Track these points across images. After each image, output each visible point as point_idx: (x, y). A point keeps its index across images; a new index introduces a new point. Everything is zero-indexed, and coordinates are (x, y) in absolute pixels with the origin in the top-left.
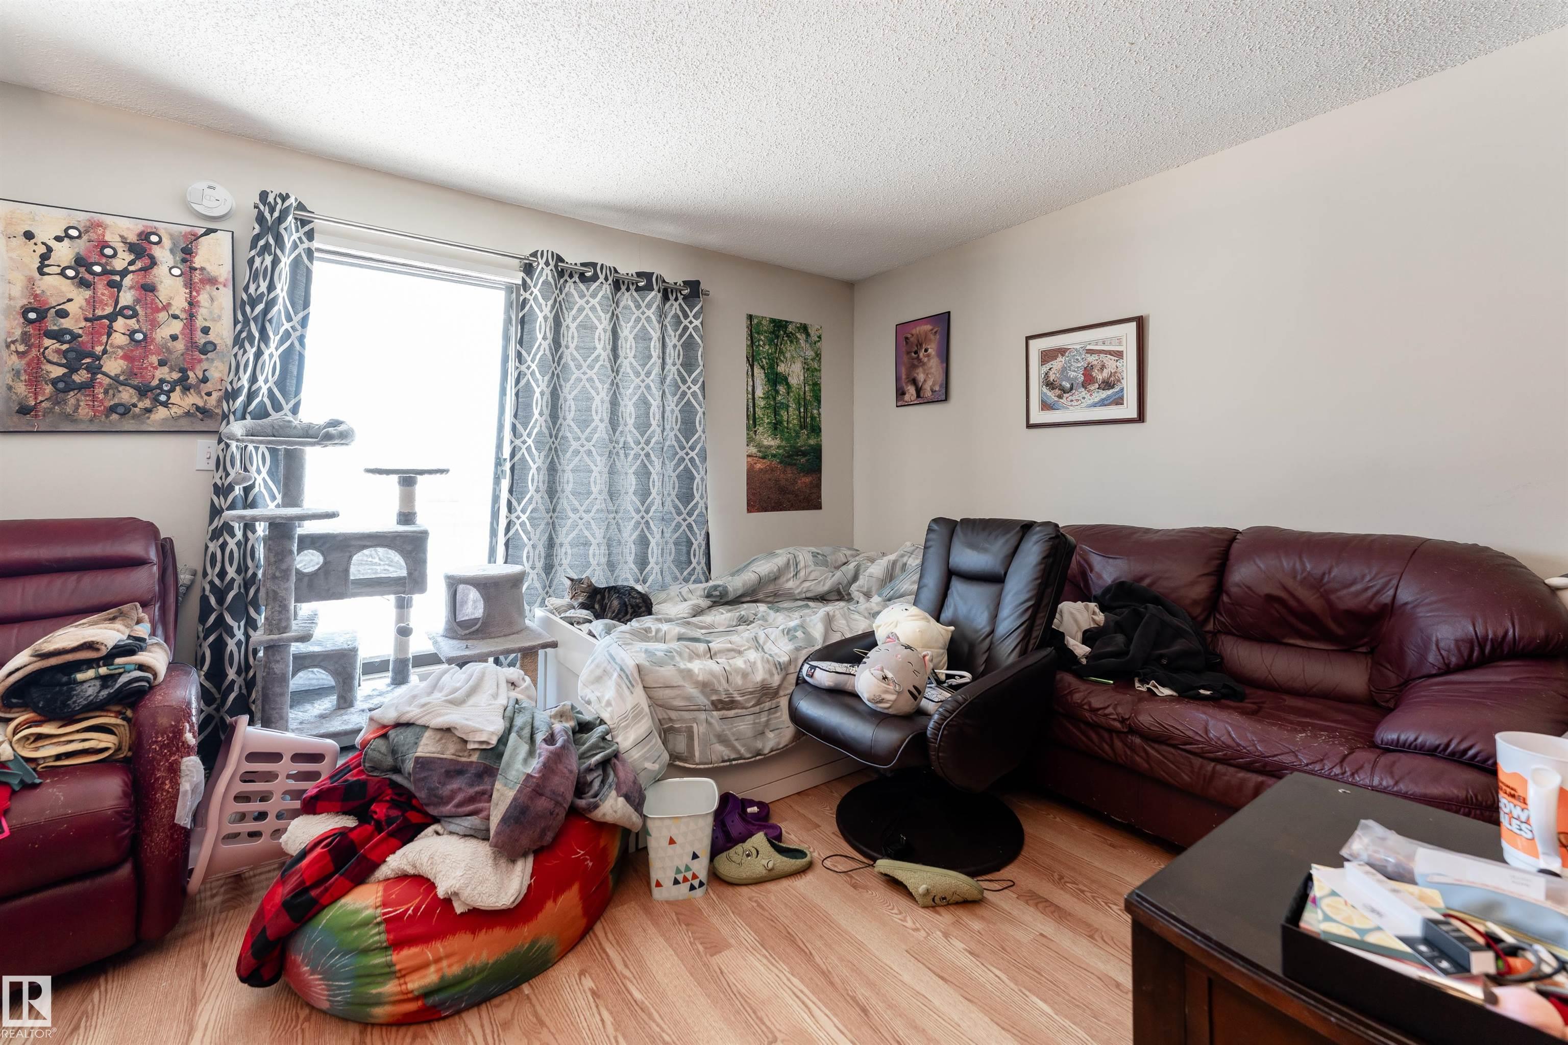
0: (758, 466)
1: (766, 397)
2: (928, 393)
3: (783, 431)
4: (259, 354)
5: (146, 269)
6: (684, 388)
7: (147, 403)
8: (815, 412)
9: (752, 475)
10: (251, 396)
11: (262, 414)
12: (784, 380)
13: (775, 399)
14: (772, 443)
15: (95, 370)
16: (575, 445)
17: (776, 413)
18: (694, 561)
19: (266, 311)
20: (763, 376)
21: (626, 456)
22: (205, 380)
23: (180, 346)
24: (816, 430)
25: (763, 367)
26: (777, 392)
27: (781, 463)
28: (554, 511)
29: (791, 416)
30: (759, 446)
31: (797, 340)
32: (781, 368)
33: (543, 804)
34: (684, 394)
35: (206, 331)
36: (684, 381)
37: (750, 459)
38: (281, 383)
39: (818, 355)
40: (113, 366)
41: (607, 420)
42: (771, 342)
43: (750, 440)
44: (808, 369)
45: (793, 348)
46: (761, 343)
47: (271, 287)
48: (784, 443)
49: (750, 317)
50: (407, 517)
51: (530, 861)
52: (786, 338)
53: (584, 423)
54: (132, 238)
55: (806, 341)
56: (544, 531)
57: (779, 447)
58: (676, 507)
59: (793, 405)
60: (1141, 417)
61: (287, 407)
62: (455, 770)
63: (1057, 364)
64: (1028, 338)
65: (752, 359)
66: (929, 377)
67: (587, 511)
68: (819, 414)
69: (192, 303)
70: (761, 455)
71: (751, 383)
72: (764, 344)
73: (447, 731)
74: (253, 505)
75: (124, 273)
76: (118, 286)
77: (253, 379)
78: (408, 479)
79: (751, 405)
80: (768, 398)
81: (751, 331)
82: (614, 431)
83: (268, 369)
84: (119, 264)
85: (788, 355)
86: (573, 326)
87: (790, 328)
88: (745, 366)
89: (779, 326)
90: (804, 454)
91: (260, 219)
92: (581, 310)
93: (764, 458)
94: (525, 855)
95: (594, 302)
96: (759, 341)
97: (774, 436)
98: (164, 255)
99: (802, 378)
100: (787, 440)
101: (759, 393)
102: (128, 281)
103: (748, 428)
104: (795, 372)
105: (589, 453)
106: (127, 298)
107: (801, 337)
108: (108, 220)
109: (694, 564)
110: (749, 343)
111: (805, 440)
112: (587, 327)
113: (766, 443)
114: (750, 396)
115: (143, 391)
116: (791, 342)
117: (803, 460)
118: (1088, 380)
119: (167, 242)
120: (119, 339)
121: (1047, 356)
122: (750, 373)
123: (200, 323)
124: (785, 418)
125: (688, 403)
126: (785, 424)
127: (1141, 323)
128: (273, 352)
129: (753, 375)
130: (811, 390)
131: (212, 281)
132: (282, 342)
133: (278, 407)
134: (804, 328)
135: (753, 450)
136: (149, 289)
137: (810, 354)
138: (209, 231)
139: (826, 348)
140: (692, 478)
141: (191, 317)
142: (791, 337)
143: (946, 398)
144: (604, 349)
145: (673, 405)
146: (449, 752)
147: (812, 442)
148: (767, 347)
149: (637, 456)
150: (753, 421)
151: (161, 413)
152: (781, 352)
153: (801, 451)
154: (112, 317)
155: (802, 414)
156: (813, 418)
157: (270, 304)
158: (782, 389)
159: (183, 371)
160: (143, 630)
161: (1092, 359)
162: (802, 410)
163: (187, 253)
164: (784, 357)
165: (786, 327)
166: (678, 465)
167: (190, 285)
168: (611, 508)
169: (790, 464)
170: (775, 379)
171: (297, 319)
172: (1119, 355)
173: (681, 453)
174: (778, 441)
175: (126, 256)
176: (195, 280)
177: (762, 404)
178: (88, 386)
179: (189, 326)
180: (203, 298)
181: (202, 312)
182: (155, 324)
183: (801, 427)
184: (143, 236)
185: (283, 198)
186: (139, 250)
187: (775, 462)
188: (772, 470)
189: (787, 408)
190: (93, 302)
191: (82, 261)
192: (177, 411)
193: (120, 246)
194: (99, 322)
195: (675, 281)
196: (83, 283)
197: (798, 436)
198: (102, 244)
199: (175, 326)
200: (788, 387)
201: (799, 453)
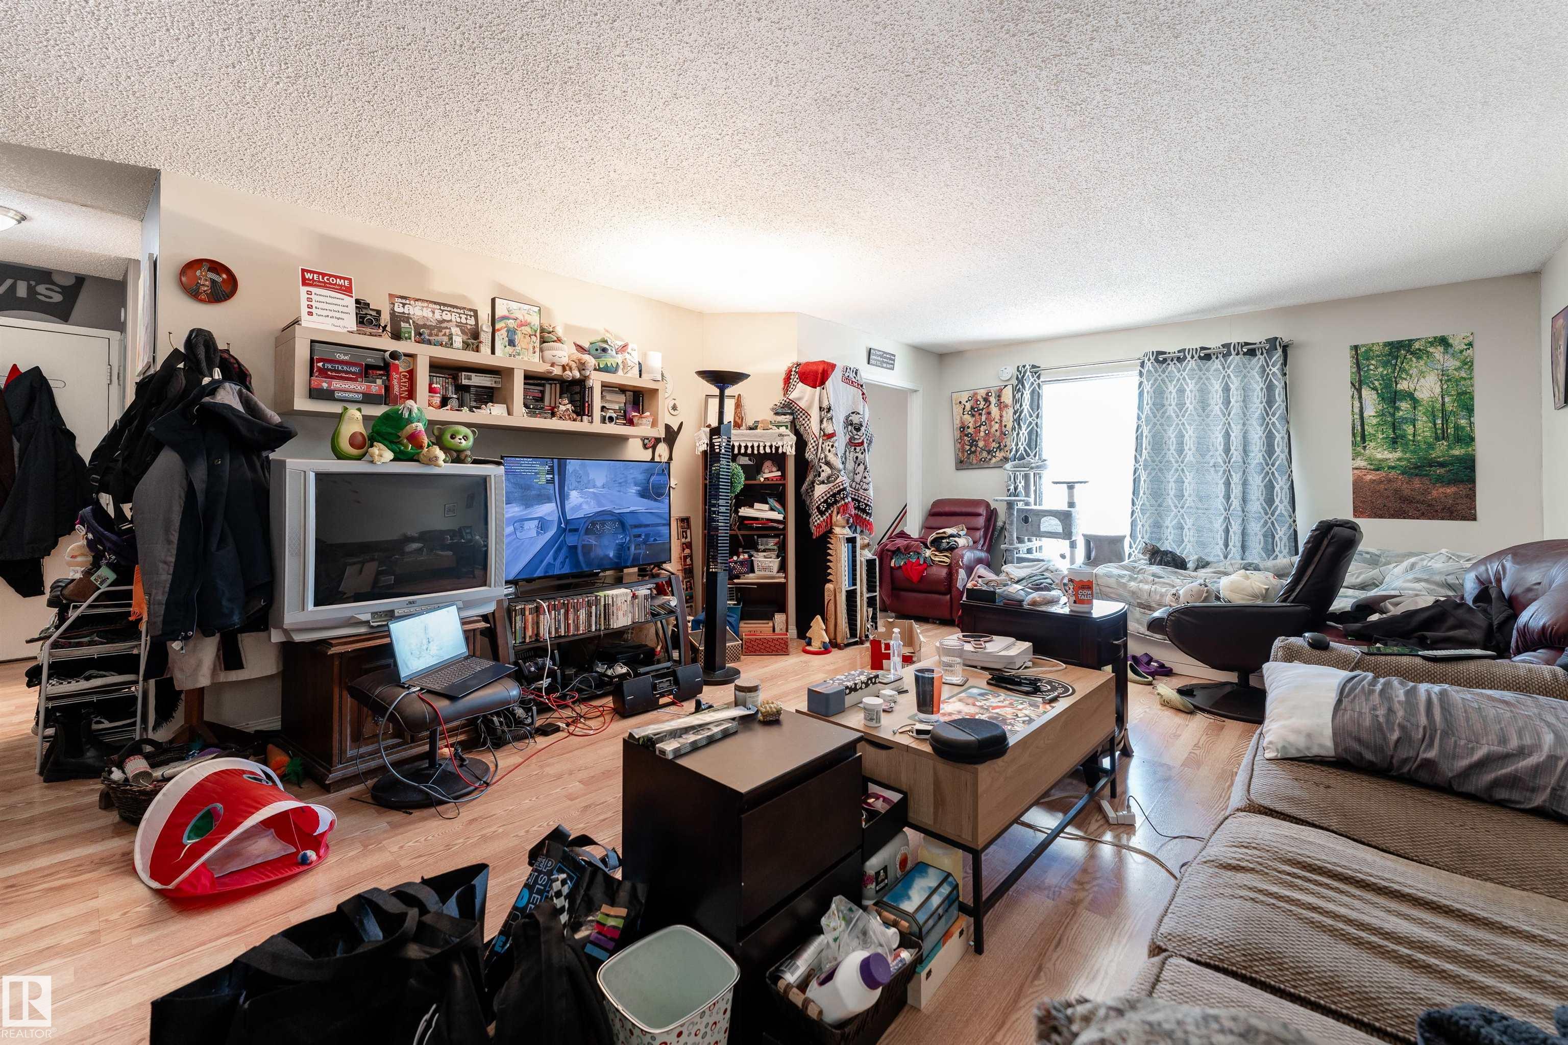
0: (1369, 477)
1: (1381, 414)
2: (1561, 396)
3: (1407, 444)
4: (1018, 434)
5: (988, 406)
6: (1267, 419)
7: (990, 457)
8: (1463, 422)
9: (1358, 487)
10: (1017, 451)
11: (1022, 458)
12: (1410, 396)
13: (1393, 415)
14: (1390, 456)
15: (976, 446)
17: (1394, 427)
18: (1277, 550)
19: (1020, 416)
20: (1375, 396)
21: (1214, 472)
22: (1004, 446)
23: (998, 433)
24: (1465, 440)
25: (1375, 389)
26: (1398, 409)
27: (1403, 473)
28: (1160, 506)
29: (1421, 429)
30: (1370, 460)
31: (1430, 354)
32: (1403, 386)
35: (1005, 426)
36: (1268, 415)
37: (1356, 471)
38: (1029, 445)
39: (1468, 364)
40: (981, 444)
41: (1194, 449)
42: (1387, 364)
43: (1356, 455)
44: (1449, 380)
45: (1422, 362)
46: (1372, 367)
47: (1021, 406)
48: (1408, 455)
49: (1356, 348)
50: (1071, 504)
52: (1409, 356)
53: (1180, 451)
54: (984, 396)
55: (1446, 352)
56: (1149, 518)
57: (1399, 459)
58: (1264, 509)
59: (1422, 418)
61: (1032, 455)
65: (1358, 386)
66: (1561, 379)
67: (1182, 507)
68: (1471, 424)
69: (1001, 417)
70: (1372, 467)
71: (1357, 404)
72: (1376, 368)
74: (1017, 496)
75: (982, 410)
76: (980, 414)
77: (1017, 445)
78: (1071, 486)
79: (1358, 423)
80: (1383, 415)
81: (1357, 359)
82: (1203, 456)
83: (1023, 439)
84: (981, 406)
85: (1414, 371)
86: (1174, 391)
87: (1417, 345)
88: (1349, 391)
89: (1398, 348)
90: (1442, 465)
91: (1017, 378)
92: (1178, 380)
93: (1377, 470)
95: (1184, 374)
96: (1368, 366)
97: (1395, 450)
98: (993, 400)
99: (1438, 390)
100: (1413, 452)
101: (1370, 411)
102: (984, 412)
103: (1354, 444)
104: (1426, 387)
105: (1183, 470)
106: (984, 418)
107: (1437, 352)
108: (978, 391)
109: (1277, 552)
110: (1354, 370)
111: (1445, 451)
112: (1181, 391)
113: (1379, 456)
114: (1357, 416)
115: (989, 452)
116: (1419, 358)
117: (1437, 471)
119: (994, 395)
120: (982, 434)
122: (1356, 396)
123: (1004, 424)
124: (1411, 431)
126: (1411, 438)
128: (1024, 431)
129: (1360, 397)
130: (1455, 401)
131: (1006, 406)
132: (1028, 427)
133: (1028, 455)
134: (1443, 342)
135: (1360, 463)
136: (989, 413)
137: (1452, 364)
138: (1006, 386)
139: (1480, 354)
140: (1275, 486)
141: (1001, 421)
142: (1418, 354)
144: (1193, 403)
145: (1260, 433)
147: (1457, 452)
148: (1380, 370)
150: (1361, 437)
151: (994, 460)
152: (1402, 370)
153: (1438, 462)
154: (980, 426)
155: (1439, 426)
156: (1457, 428)
157: (1021, 412)
158: (1404, 405)
159: (999, 443)
160: (961, 533)
162: (1439, 421)
163: (999, 396)
164: (1407, 374)
165: (1410, 346)
166: (1264, 478)
167: (1000, 409)
168: (1200, 505)
169: (1416, 475)
170: (1393, 397)
171: (1034, 416)
173: (1267, 469)
174: (1398, 454)
175: (983, 403)
176: (1001, 406)
177: (1375, 421)
178: (975, 452)
179: (1001, 426)
180: (1004, 414)
181: (1004, 419)
182: (991, 427)
183: (1437, 439)
184: (987, 394)
185: (1024, 366)
186: (986, 400)
187: (1393, 473)
188: (1390, 481)
189: (1413, 422)
190: (975, 422)
191: (972, 408)
192: (998, 459)
193: (981, 400)
194: (977, 428)
195: (1258, 342)
196: (973, 416)
197: (1431, 446)
198: (977, 400)
199: (997, 426)
200: (1415, 402)
201: (1432, 463)
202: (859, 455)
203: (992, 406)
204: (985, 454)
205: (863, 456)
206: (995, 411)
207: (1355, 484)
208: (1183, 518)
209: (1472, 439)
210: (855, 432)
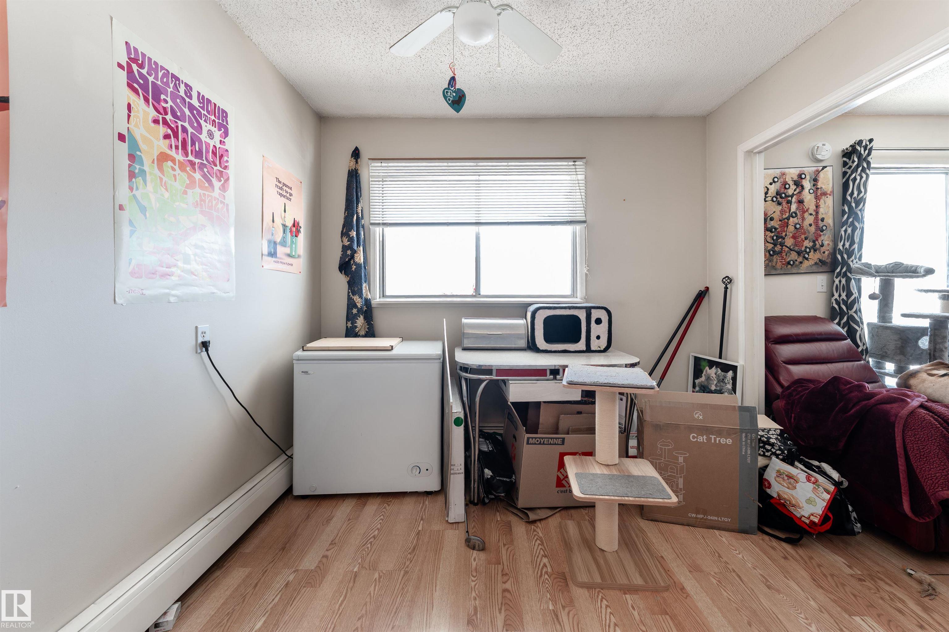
5: (800, 192)
7: (800, 259)
15: (782, 245)
22: (822, 246)
23: (813, 229)
35: (823, 220)
40: (789, 242)
54: (796, 178)
69: (817, 206)
75: (792, 196)
76: (789, 202)
84: (790, 192)
98: (807, 184)
102: (794, 200)
106: (794, 207)
108: (787, 171)
115: (799, 253)
119: (808, 177)
120: (791, 228)
123: (820, 217)
131: (825, 194)
136: (801, 202)
138: (824, 168)
141: (817, 213)
151: (806, 264)
154: (788, 219)
159: (814, 242)
163: (815, 181)
167: (817, 198)
175: (793, 187)
176: (819, 194)
178: (780, 253)
179: (816, 218)
180: (822, 203)
181: (821, 210)
182: (803, 219)
184: (800, 176)
186: (798, 183)
190: (782, 212)
191: (778, 193)
192: (811, 262)
193: (791, 183)
194: (785, 223)
196: (779, 204)
198: (785, 184)
199: (810, 219)
203: (806, 191)
204: (793, 256)
206: (808, 197)
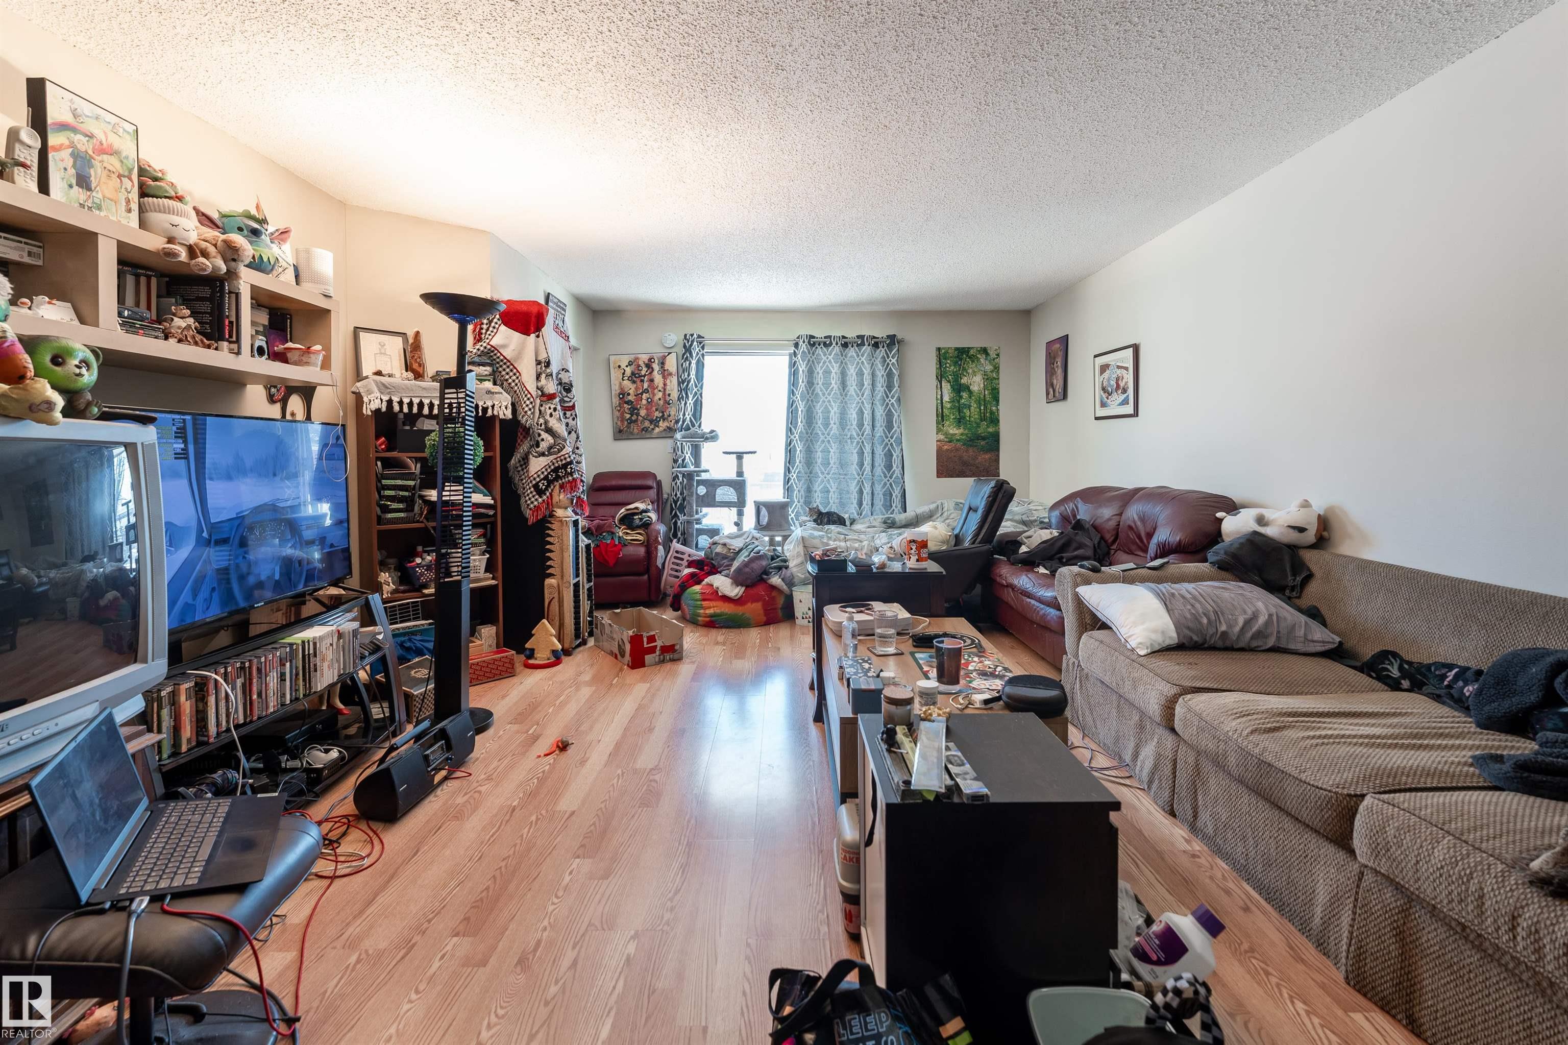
0: (946, 447)
2: (1057, 394)
3: (966, 423)
4: (685, 404)
5: (651, 373)
6: (887, 401)
7: (652, 427)
8: (994, 409)
9: (940, 453)
10: (684, 421)
11: (688, 429)
12: (967, 388)
13: (959, 402)
14: (957, 432)
15: (638, 414)
16: (822, 437)
17: (960, 411)
18: (894, 506)
19: (687, 385)
20: (949, 387)
21: (852, 443)
22: (669, 416)
23: (661, 402)
24: (995, 420)
25: (949, 382)
26: (961, 397)
27: (964, 445)
28: (811, 473)
29: (973, 412)
30: (946, 434)
31: (978, 359)
32: (964, 380)
33: (747, 570)
34: (888, 404)
35: (669, 395)
36: (887, 397)
37: (938, 443)
38: (694, 415)
39: (996, 368)
40: (643, 412)
41: (838, 423)
42: (955, 363)
43: (939, 431)
44: (988, 379)
45: (974, 365)
46: (948, 365)
47: (689, 375)
48: (966, 432)
49: (939, 349)
50: (740, 474)
51: (743, 589)
52: (967, 360)
53: (827, 425)
54: (647, 362)
55: (986, 359)
56: (804, 483)
57: (962, 434)
58: (884, 473)
59: (974, 405)
60: (1136, 414)
61: (697, 425)
62: (725, 557)
63: (1106, 374)
64: (1095, 356)
65: (940, 377)
66: (1058, 383)
67: (828, 474)
68: (998, 410)
69: (665, 385)
70: (948, 440)
71: (939, 392)
72: (950, 366)
73: (725, 545)
74: (685, 467)
75: (644, 376)
76: (642, 381)
77: (684, 415)
78: (740, 456)
79: (940, 407)
80: (953, 401)
81: (940, 358)
82: (843, 429)
83: (689, 409)
84: (643, 373)
85: (970, 371)
86: (821, 372)
87: (972, 352)
88: (934, 382)
89: (962, 354)
90: (984, 439)
91: (685, 345)
92: (825, 362)
93: (950, 442)
94: (742, 585)
95: (830, 357)
96: (946, 364)
97: (959, 427)
98: (656, 367)
99: (982, 386)
100: (969, 429)
101: (946, 398)
102: (646, 379)
103: (938, 423)
104: (976, 383)
105: (829, 441)
106: (646, 385)
107: (982, 358)
108: (639, 356)
109: (894, 507)
110: (938, 366)
111: (985, 429)
112: (827, 372)
113: (951, 432)
114: (939, 402)
115: (651, 422)
116: (973, 361)
117: (983, 443)
118: (1118, 386)
119: (657, 361)
120: (644, 402)
121: (1104, 368)
122: (939, 386)
123: (667, 392)
124: (968, 414)
125: (890, 409)
126: (968, 418)
127: (1136, 348)
128: (691, 401)
129: (941, 387)
130: (990, 394)
131: (670, 374)
132: (694, 397)
133: (693, 426)
134: (985, 351)
135: (942, 437)
136: (652, 381)
137: (989, 368)
138: (670, 353)
139: (1003, 362)
140: (892, 455)
141: (665, 390)
142: (973, 358)
143: (1065, 396)
144: (836, 383)
145: (882, 411)
146: (725, 551)
147: (990, 430)
148: (952, 367)
149: (858, 442)
150: (941, 417)
151: (657, 430)
152: (964, 369)
153: (982, 436)
154: (642, 394)
155: (983, 411)
156: (992, 413)
157: (689, 382)
158: (965, 395)
159: (663, 412)
160: (649, 508)
161: (1119, 371)
162: (982, 408)
163: (662, 364)
164: (967, 372)
165: (968, 352)
166: (885, 448)
167: (664, 377)
168: (841, 472)
169: (971, 446)
170: (959, 388)
171: (699, 386)
172: (1126, 369)
173: (887, 440)
174: (961, 431)
175: (645, 369)
176: (665, 374)
177: (949, 406)
178: (636, 421)
179: (664, 394)
180: (668, 382)
181: (668, 388)
182: (654, 395)
183: (981, 420)
184: (650, 360)
185: (692, 335)
186: (649, 366)
187: (959, 444)
188: (957, 450)
189: (970, 406)
190: (636, 389)
191: (633, 374)
192: (661, 429)
193: (643, 365)
194: (639, 396)
195: (880, 336)
196: (634, 382)
197: (978, 426)
198: (639, 366)
199: (660, 395)
200: (971, 393)
201: (980, 438)
202: (570, 421)
203: (655, 373)
204: (647, 424)
205: (574, 422)
206: (658, 379)
207: (937, 451)
208: (829, 483)
209: (998, 421)
210: (564, 394)
